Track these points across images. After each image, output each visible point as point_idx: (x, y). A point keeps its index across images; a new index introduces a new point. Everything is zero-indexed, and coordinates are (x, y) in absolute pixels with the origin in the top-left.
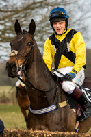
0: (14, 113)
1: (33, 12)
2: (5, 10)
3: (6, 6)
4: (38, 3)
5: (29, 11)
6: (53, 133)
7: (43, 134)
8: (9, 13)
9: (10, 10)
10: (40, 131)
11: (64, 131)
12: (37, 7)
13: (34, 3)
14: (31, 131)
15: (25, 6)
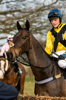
0: (30, 82)
1: (43, 12)
2: (24, 11)
3: (25, 8)
4: (47, 6)
5: (40, 12)
6: (52, 98)
7: (46, 99)
8: (27, 14)
9: (27, 11)
10: (43, 97)
11: (60, 97)
12: (46, 10)
13: (44, 7)
14: (37, 96)
15: (38, 8)
